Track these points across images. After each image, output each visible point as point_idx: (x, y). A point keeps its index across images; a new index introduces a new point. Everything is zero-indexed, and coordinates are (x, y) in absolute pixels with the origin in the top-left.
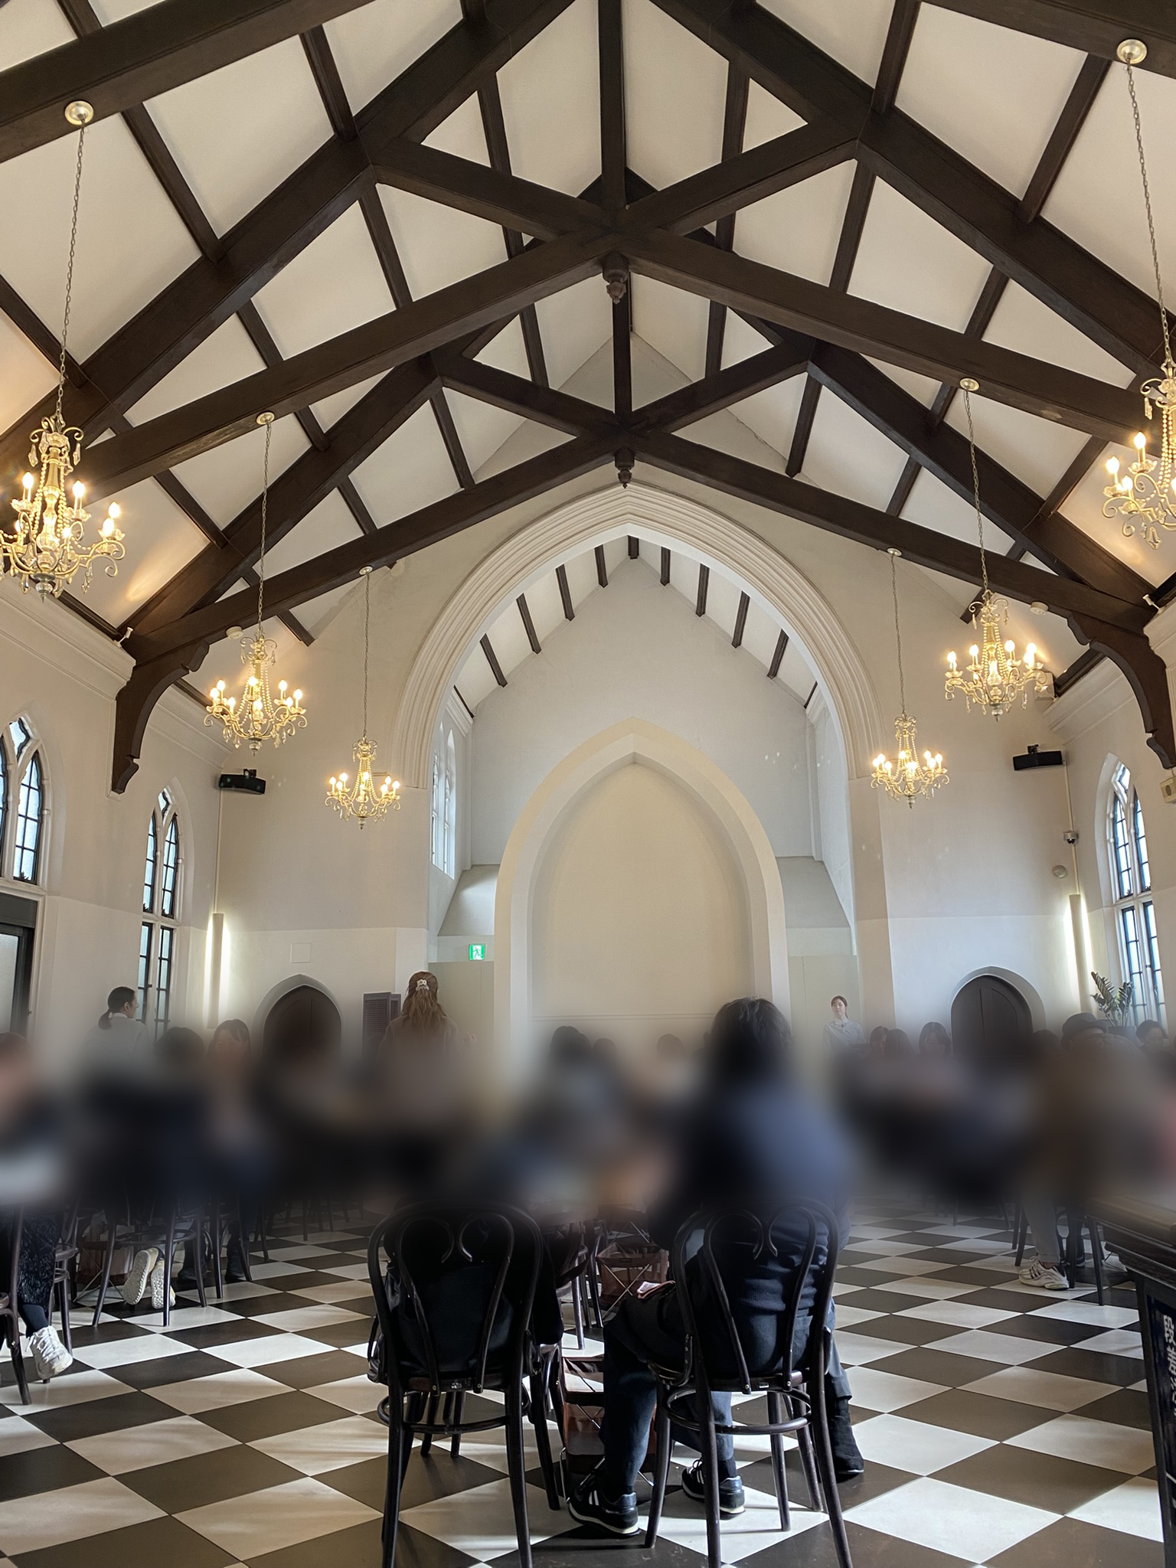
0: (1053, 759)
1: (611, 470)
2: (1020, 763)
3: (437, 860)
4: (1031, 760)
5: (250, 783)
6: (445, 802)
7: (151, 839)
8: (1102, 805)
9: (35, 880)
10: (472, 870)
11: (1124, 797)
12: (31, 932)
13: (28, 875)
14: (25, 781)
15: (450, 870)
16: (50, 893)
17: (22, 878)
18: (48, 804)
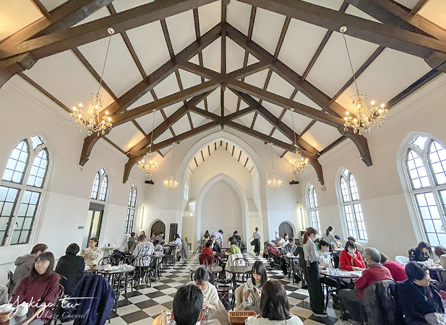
0: (297, 183)
1: (220, 127)
2: (291, 183)
3: (185, 198)
4: (293, 183)
5: (151, 182)
6: (187, 187)
7: (131, 193)
8: (306, 191)
9: (105, 201)
10: (191, 200)
11: (311, 190)
12: (103, 211)
13: (103, 200)
14: (104, 181)
15: (187, 199)
16: (108, 203)
17: (102, 200)
18: (109, 185)
